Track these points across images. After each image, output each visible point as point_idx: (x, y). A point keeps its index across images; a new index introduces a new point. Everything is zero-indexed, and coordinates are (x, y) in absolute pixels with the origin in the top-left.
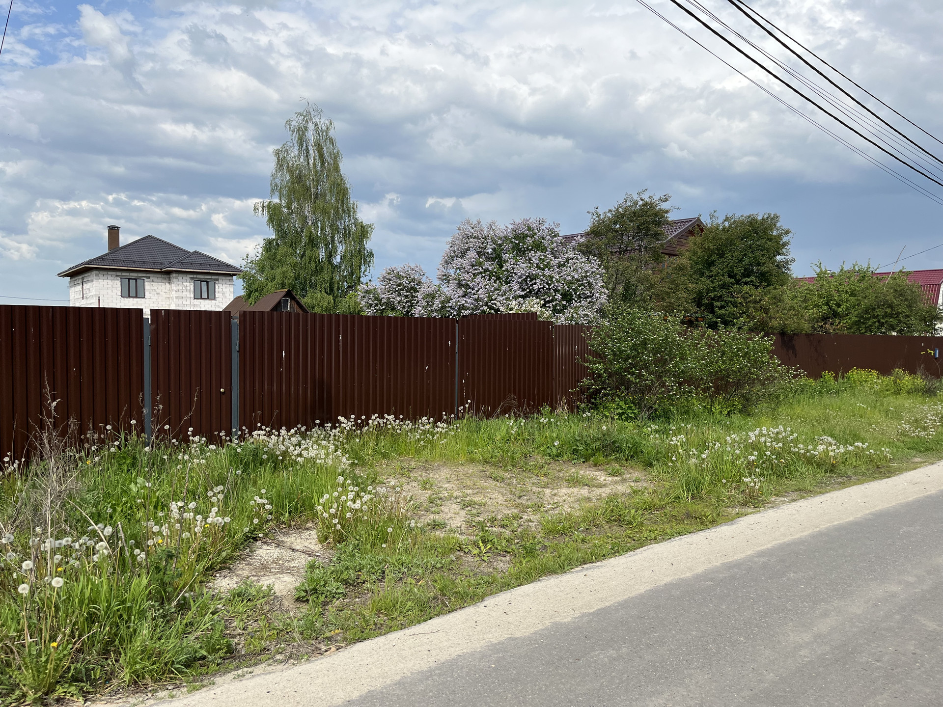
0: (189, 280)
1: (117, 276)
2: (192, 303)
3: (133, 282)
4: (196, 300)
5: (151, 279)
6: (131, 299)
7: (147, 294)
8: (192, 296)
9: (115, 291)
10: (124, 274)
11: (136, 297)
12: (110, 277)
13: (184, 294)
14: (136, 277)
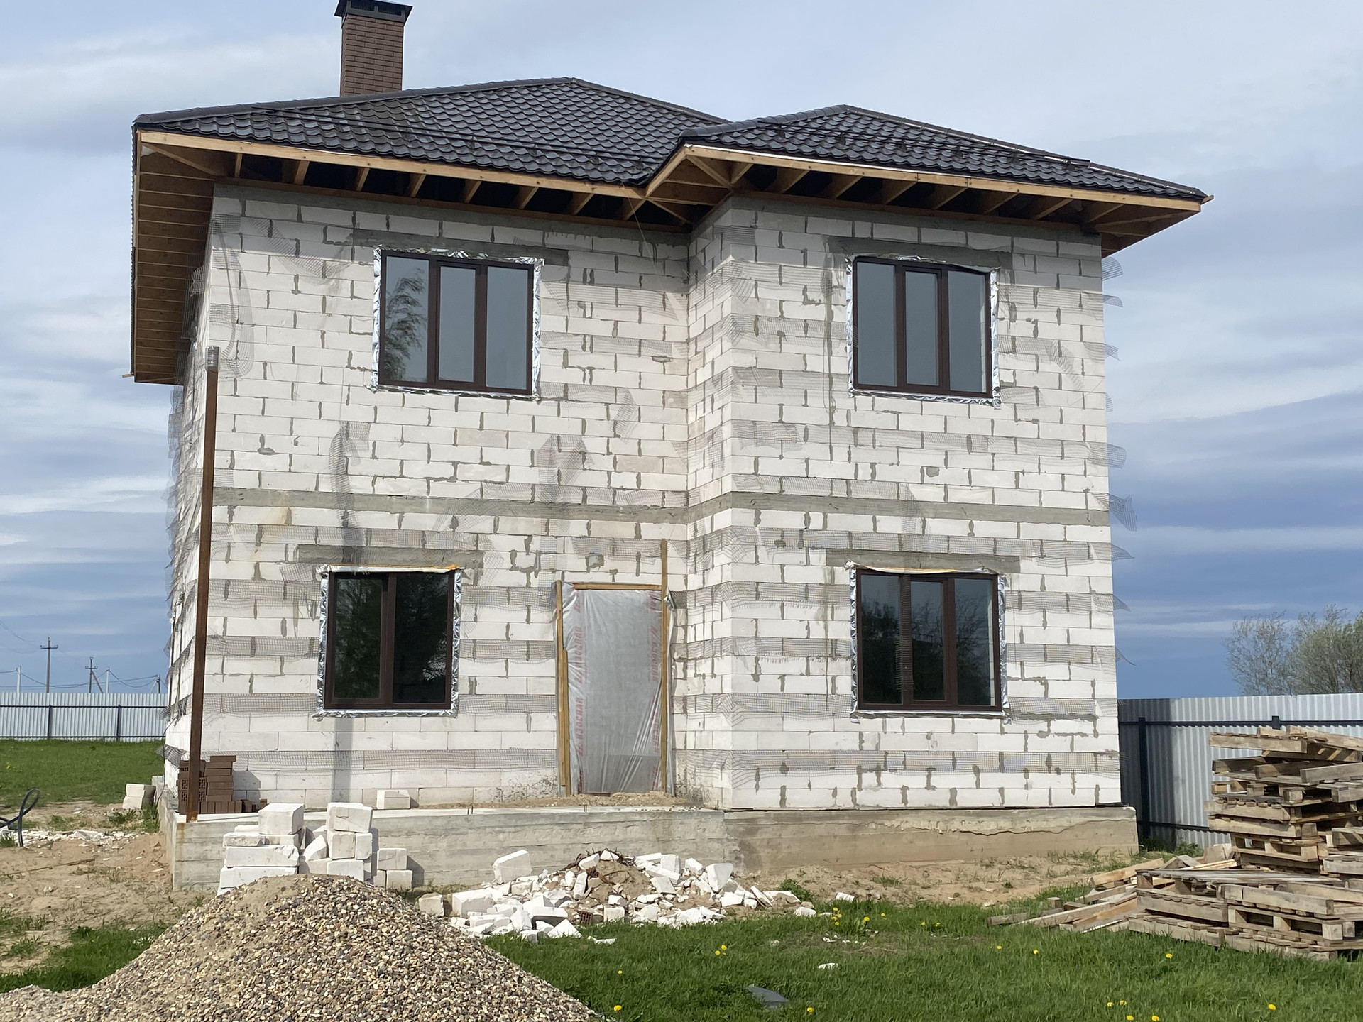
0: (819, 250)
1: (361, 237)
2: (840, 420)
3: (458, 283)
4: (864, 401)
5: (578, 263)
6: (447, 398)
7: (546, 365)
8: (842, 362)
9: (340, 341)
10: (405, 224)
11: (478, 385)
12: (311, 238)
13: (788, 355)
14: (483, 246)
